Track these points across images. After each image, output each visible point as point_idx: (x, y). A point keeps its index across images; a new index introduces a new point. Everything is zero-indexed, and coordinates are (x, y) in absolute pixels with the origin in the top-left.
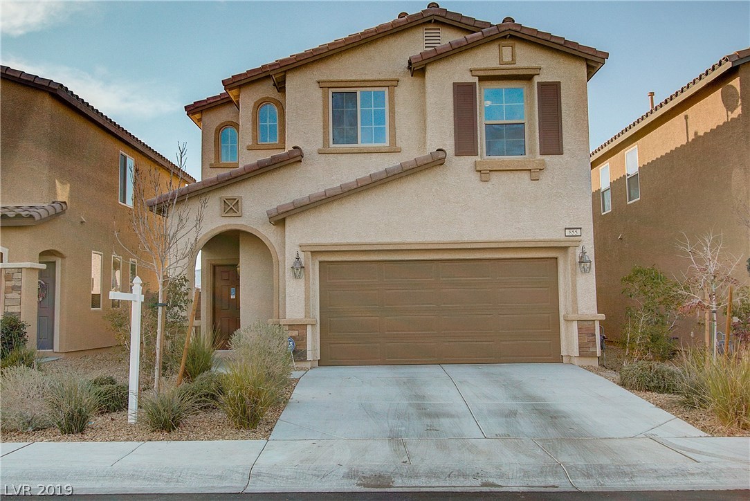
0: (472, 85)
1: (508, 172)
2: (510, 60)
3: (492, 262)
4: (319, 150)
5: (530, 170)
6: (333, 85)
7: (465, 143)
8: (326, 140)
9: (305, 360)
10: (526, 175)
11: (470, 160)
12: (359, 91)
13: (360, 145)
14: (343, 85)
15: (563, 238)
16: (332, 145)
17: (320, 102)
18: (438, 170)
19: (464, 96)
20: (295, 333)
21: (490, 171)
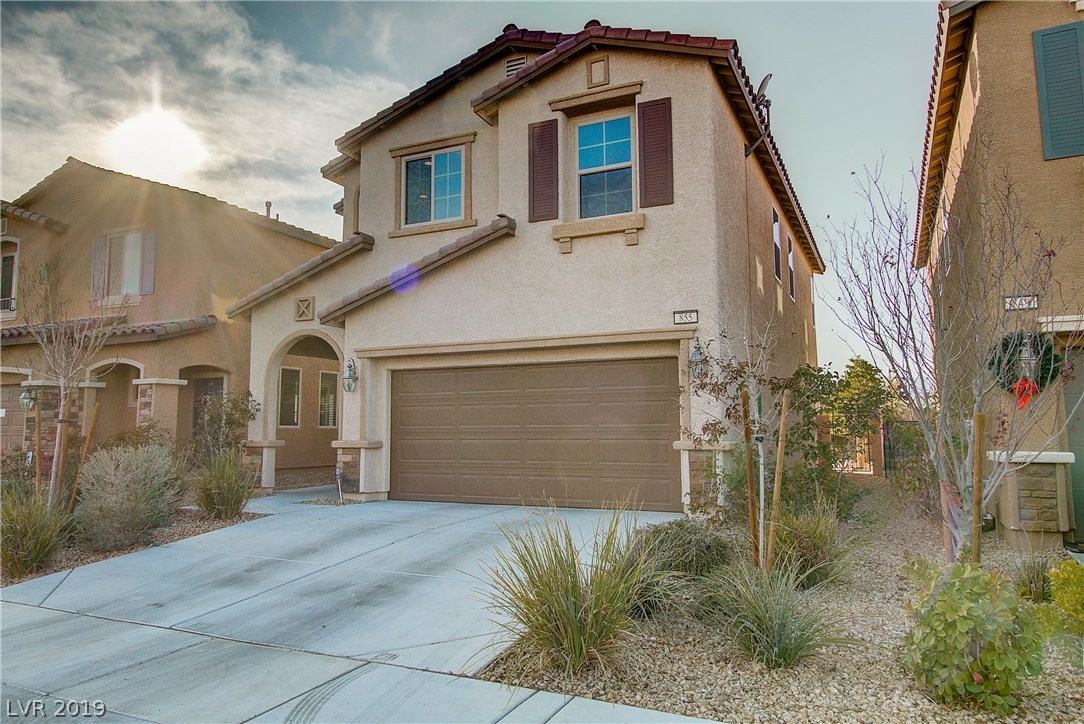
0: (552, 125)
1: (598, 238)
2: (602, 79)
3: (591, 365)
4: (389, 233)
5: (624, 231)
6: (405, 152)
7: (543, 204)
8: (398, 220)
9: (357, 492)
10: (620, 239)
11: (546, 227)
12: (433, 154)
13: (434, 222)
14: (416, 150)
15: (672, 326)
16: (403, 226)
17: (392, 177)
18: (509, 244)
19: (543, 139)
20: (348, 458)
21: (572, 238)
